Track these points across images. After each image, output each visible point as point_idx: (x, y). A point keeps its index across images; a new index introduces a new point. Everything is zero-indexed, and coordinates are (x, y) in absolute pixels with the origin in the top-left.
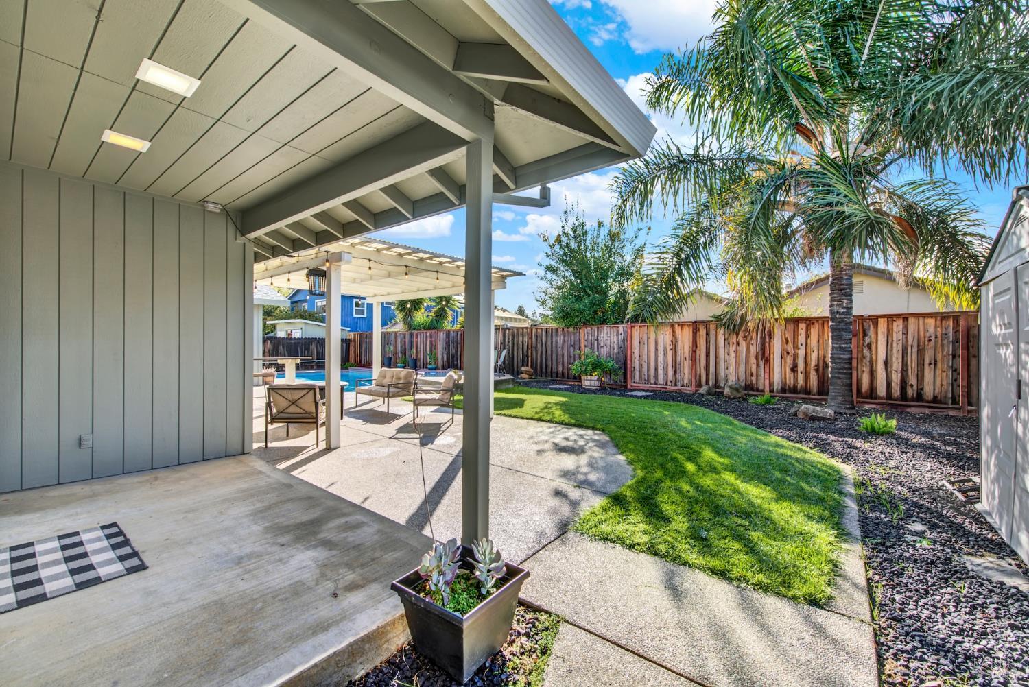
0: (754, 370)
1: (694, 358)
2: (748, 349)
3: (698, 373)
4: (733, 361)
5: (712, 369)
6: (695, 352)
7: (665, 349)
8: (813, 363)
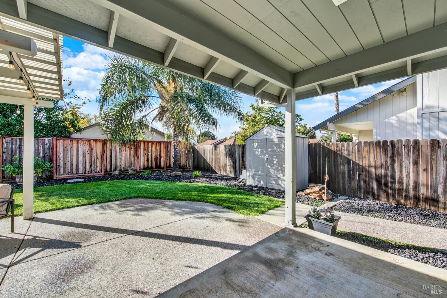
0: (133, 162)
1: (102, 158)
2: (130, 153)
3: (105, 165)
4: (123, 158)
5: (113, 163)
6: (103, 154)
7: (84, 154)
8: (154, 158)
